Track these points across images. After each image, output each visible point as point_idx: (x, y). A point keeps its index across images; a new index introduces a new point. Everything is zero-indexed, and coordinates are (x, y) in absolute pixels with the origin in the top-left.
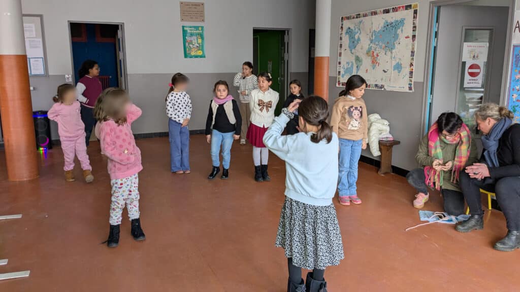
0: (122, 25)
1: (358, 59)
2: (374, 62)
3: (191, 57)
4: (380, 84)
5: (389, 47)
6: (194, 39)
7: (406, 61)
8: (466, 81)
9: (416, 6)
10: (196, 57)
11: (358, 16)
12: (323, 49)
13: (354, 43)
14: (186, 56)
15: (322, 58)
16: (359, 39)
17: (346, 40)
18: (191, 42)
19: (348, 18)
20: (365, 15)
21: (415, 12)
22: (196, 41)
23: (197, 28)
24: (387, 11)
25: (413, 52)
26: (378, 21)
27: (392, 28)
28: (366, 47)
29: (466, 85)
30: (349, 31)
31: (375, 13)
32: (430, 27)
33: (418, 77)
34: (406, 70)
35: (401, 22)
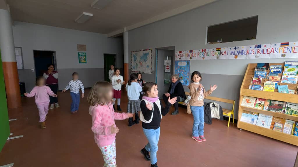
0: (55, 52)
1: (137, 64)
2: (141, 65)
3: (82, 63)
4: (143, 71)
5: (145, 61)
6: (82, 57)
7: (150, 65)
8: (166, 70)
9: (151, 49)
10: (83, 63)
11: (136, 51)
12: (127, 61)
13: (135, 60)
14: (80, 62)
15: (126, 64)
16: (137, 58)
17: (133, 58)
18: (81, 58)
19: (133, 52)
20: (138, 51)
21: (151, 51)
22: (83, 58)
23: (84, 53)
24: (144, 50)
25: (151, 62)
26: (142, 53)
27: (146, 55)
28: (139, 60)
29: (166, 72)
30: (134, 56)
31: (141, 51)
32: (155, 55)
33: (153, 69)
34: (150, 68)
35: (148, 54)
